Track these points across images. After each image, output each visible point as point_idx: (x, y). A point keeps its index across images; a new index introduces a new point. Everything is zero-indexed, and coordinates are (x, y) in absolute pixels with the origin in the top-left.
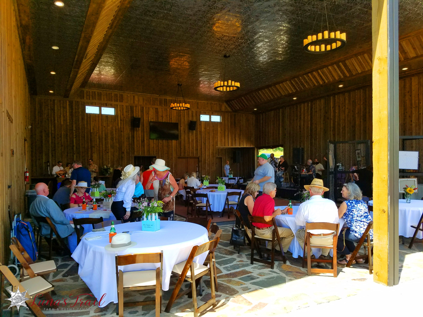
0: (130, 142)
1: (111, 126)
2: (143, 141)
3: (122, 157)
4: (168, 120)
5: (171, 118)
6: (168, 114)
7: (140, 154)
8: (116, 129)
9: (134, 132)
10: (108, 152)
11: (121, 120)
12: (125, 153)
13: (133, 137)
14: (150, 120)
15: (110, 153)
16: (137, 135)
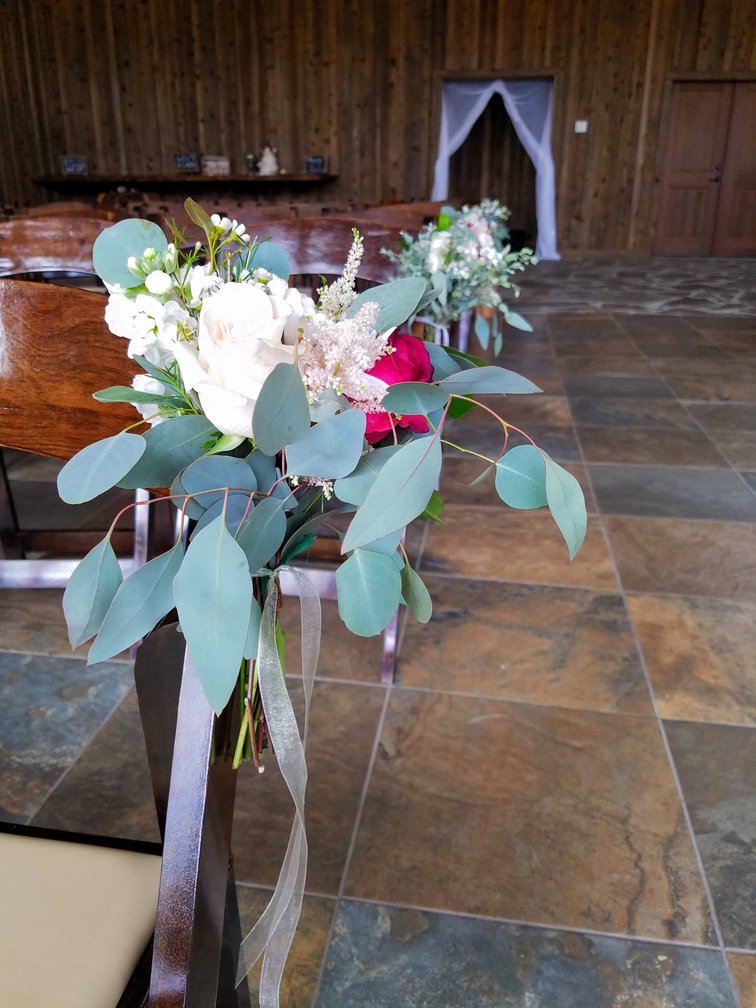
0: (428, 5)
3: (388, 86)
7: (474, 65)
10: (326, 64)
12: (401, 61)
15: (333, 69)
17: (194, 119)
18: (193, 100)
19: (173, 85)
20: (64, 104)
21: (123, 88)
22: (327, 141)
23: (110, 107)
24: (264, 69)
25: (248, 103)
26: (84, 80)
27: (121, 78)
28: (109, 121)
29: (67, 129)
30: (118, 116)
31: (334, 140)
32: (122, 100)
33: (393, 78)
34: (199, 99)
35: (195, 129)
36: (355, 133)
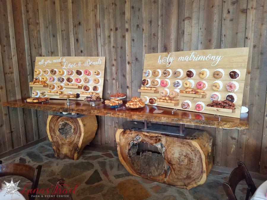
19: (109, 37)
34: (128, 46)
35: (124, 69)
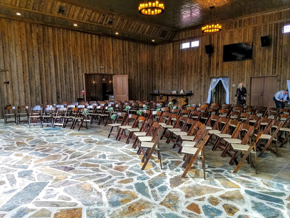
0: (208, 67)
1: (195, 55)
2: (217, 65)
3: (201, 80)
4: (243, 40)
5: (245, 37)
6: (243, 35)
7: (215, 75)
8: (198, 57)
9: (211, 57)
11: (202, 49)
12: (203, 76)
13: (210, 62)
14: (224, 45)
15: (193, 77)
16: (213, 59)
17: (173, 84)
18: (173, 82)
19: (171, 80)
20: (156, 83)
21: (164, 80)
22: (192, 88)
23: (162, 83)
24: (183, 77)
25: (181, 82)
26: (159, 79)
27: (164, 79)
28: (162, 85)
29: (157, 86)
30: (163, 84)
31: (193, 88)
32: (164, 82)
33: (202, 78)
34: (174, 82)
35: (173, 86)
36: (196, 87)
